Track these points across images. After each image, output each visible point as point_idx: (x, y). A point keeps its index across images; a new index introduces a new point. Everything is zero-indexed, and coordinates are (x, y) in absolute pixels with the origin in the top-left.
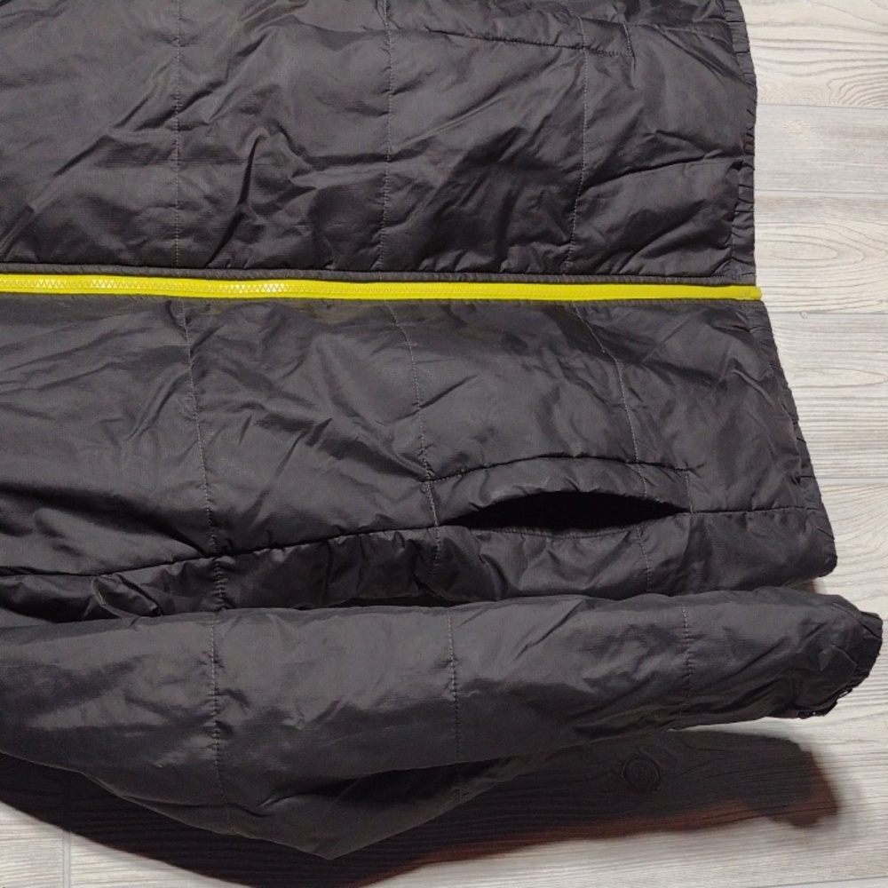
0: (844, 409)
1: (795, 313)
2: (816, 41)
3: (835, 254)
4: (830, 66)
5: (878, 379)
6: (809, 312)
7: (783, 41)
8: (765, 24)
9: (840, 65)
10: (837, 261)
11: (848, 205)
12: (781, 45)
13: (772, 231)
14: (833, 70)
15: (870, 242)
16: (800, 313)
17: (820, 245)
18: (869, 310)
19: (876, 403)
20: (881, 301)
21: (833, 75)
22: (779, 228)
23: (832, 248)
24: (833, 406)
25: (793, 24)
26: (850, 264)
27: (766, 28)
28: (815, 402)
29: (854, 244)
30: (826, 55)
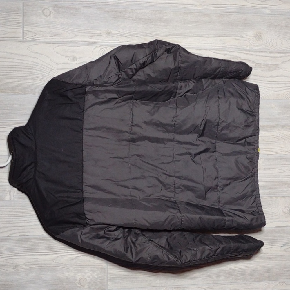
0: (273, 179)
1: (265, 155)
2: (282, 81)
3: (277, 140)
4: (284, 88)
5: (282, 171)
6: (269, 155)
7: (274, 82)
8: (270, 77)
9: (287, 88)
10: (278, 141)
11: (283, 127)
12: (273, 83)
13: (263, 134)
14: (285, 89)
15: (286, 136)
16: (267, 155)
17: (274, 138)
18: (283, 154)
19: (281, 177)
20: (286, 152)
21: (285, 91)
22: (265, 133)
23: (277, 138)
24: (271, 178)
25: (277, 77)
26: (281, 142)
27: (270, 78)
28: (267, 177)
29: (283, 137)
30: (284, 85)
